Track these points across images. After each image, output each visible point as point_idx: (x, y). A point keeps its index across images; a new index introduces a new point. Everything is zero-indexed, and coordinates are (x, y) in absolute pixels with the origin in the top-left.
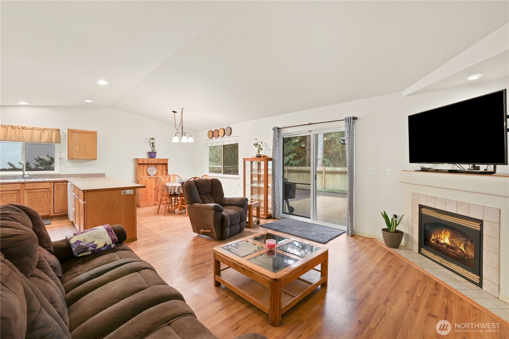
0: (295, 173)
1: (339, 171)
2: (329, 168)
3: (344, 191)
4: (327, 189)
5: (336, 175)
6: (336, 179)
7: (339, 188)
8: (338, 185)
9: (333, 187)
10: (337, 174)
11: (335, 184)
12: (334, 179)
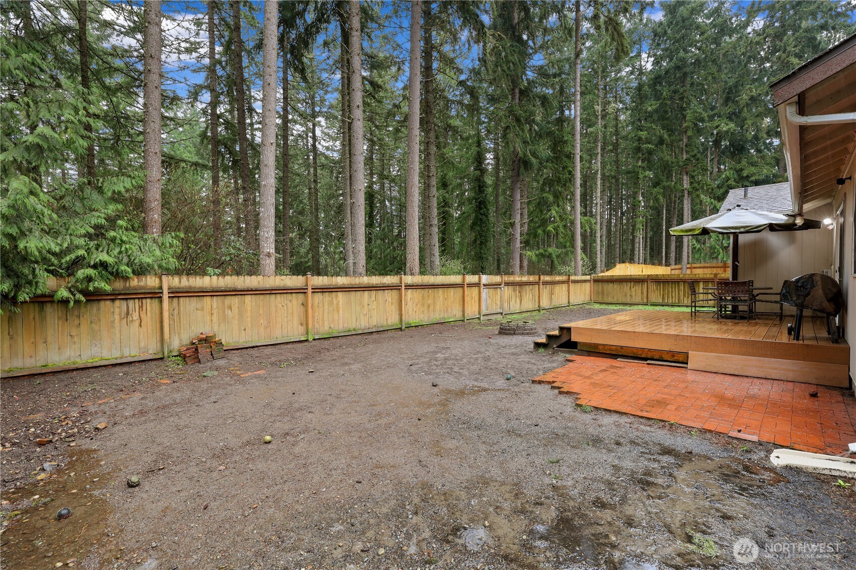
0: (208, 299)
1: (343, 284)
2: (321, 278)
3: (354, 330)
4: (317, 333)
5: (337, 296)
6: (338, 304)
7: (346, 325)
8: (341, 319)
9: (332, 326)
10: (339, 293)
11: (336, 316)
12: (331, 303)
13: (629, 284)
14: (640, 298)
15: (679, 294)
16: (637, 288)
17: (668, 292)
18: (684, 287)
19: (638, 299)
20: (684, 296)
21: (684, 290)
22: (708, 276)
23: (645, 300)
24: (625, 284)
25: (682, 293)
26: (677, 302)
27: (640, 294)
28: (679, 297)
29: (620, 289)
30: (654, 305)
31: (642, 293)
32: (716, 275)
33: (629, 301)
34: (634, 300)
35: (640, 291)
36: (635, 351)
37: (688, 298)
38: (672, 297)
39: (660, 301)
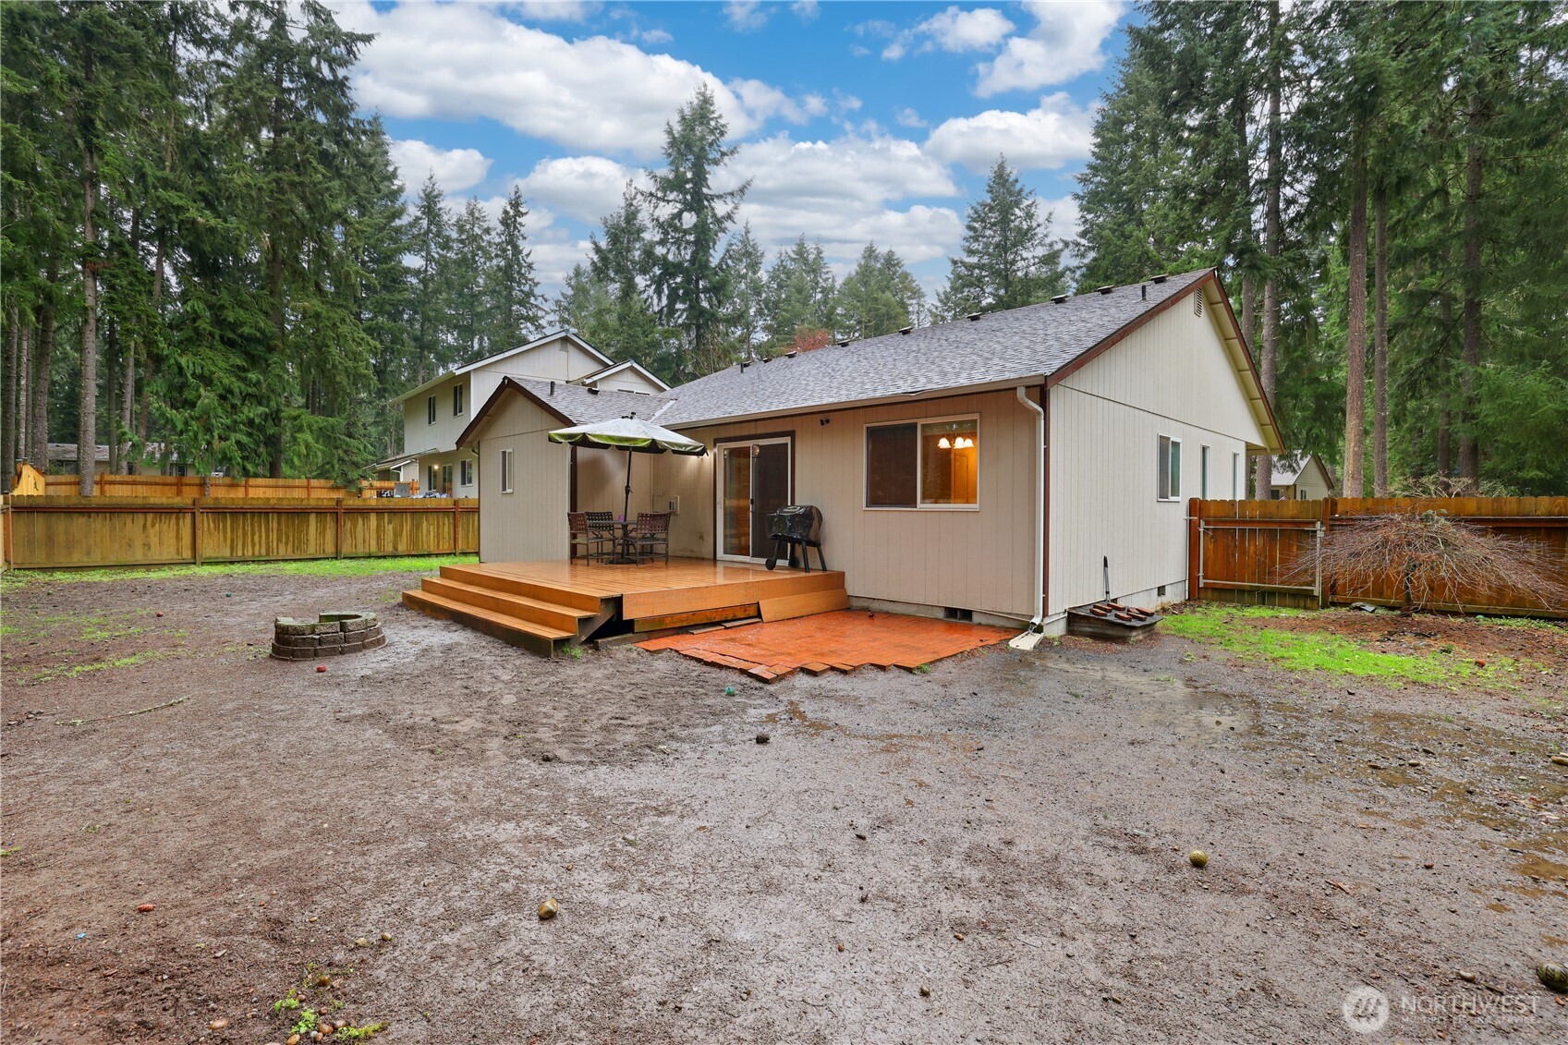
13: (140, 518)
14: (173, 549)
15: (267, 537)
16: (165, 526)
17: (245, 534)
18: (279, 523)
19: (168, 553)
20: (279, 540)
21: (279, 530)
22: (325, 502)
23: (187, 554)
24: (128, 519)
25: (274, 536)
26: (263, 552)
27: (173, 541)
28: (268, 544)
29: (113, 529)
30: (210, 563)
31: (178, 538)
32: (339, 502)
33: (139, 557)
34: (155, 556)
35: (173, 534)
36: (708, 614)
37: (287, 544)
38: (253, 545)
39: (227, 553)
